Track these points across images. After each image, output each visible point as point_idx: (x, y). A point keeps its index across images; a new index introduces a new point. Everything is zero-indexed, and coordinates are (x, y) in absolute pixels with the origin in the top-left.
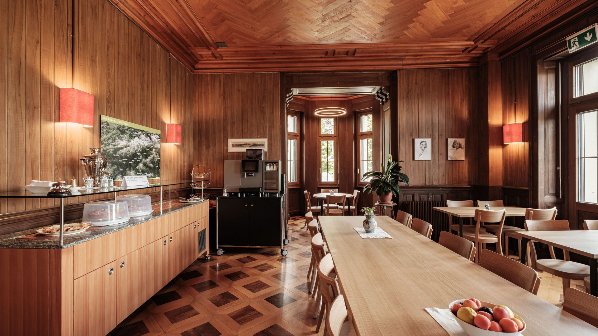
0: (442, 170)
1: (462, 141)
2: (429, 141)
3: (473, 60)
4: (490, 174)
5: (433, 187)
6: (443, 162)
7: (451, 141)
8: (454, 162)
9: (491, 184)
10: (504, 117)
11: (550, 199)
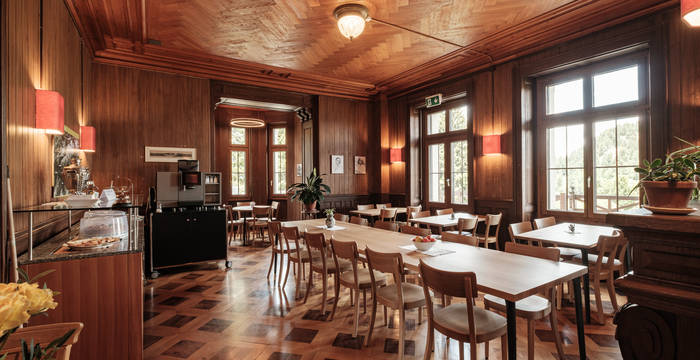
0: (351, 181)
1: (363, 159)
2: (342, 157)
3: (370, 97)
4: (382, 185)
5: (344, 195)
6: (351, 175)
7: (357, 158)
8: (359, 175)
9: (383, 192)
10: (390, 143)
11: (417, 201)
